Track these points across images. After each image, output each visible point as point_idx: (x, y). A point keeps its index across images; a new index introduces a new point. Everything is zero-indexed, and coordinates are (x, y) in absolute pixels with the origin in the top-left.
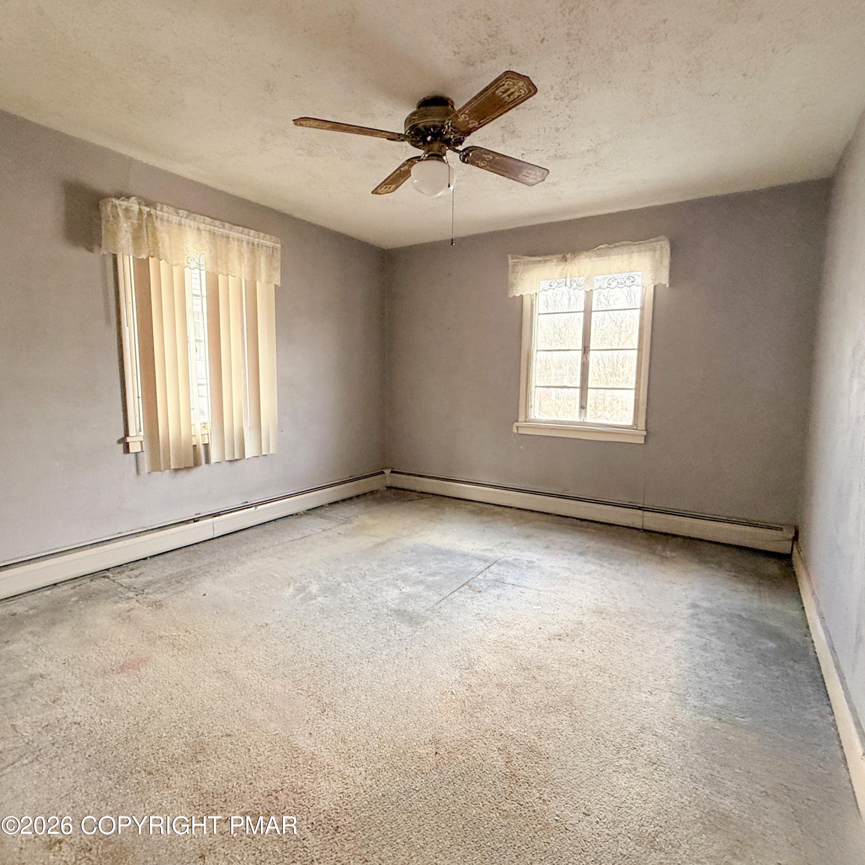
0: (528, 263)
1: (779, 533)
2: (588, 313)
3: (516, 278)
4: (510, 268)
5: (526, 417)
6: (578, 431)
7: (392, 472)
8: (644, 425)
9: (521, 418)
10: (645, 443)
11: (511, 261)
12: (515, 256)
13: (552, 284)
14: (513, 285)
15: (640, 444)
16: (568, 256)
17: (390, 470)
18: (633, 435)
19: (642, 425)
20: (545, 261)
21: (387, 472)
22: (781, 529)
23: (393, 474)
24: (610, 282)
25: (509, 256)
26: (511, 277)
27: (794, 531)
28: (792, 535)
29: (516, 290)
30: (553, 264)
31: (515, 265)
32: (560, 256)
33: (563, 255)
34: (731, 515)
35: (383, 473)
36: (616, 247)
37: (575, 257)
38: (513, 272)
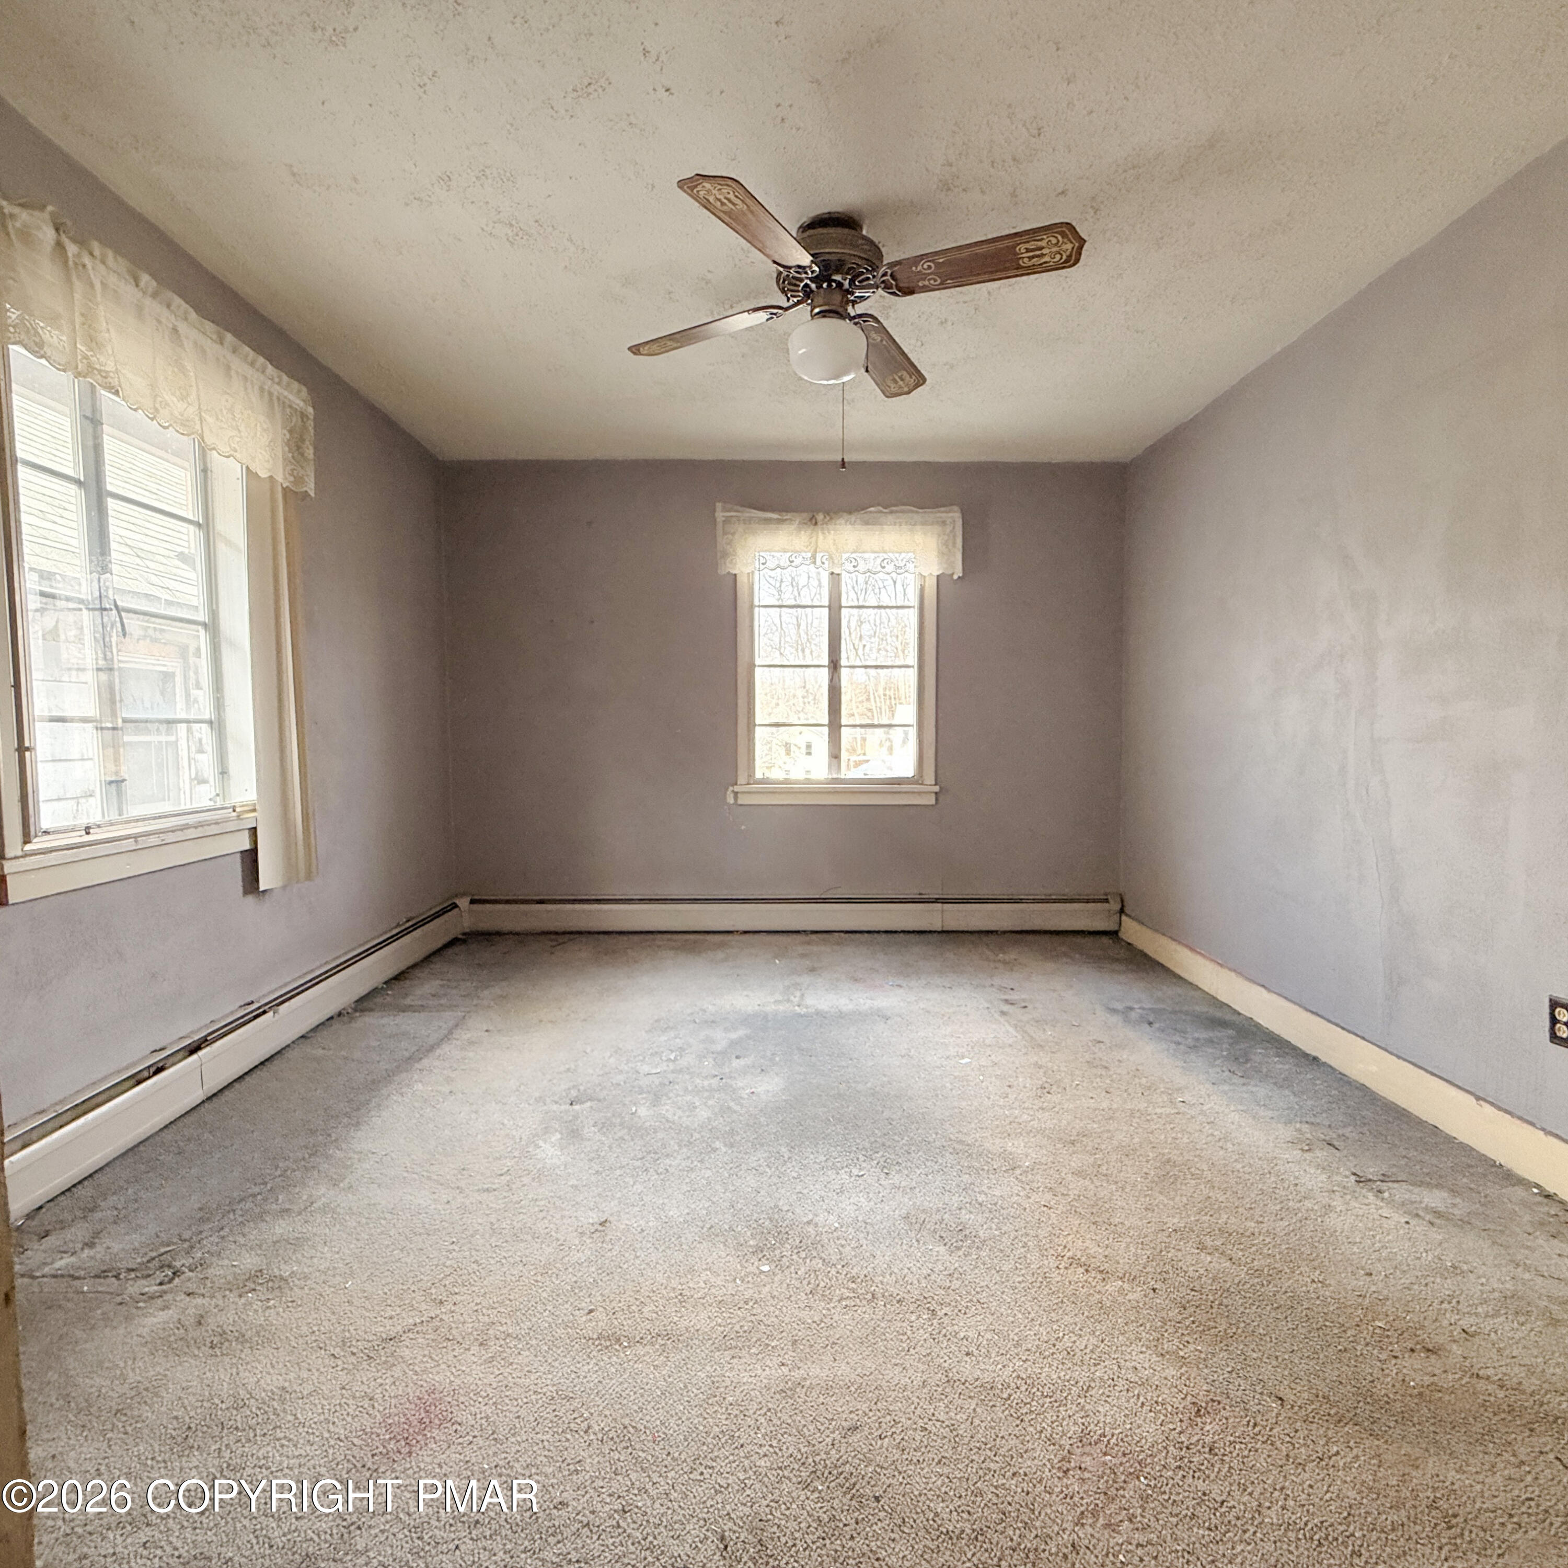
0: (748, 521)
1: (1106, 905)
2: (835, 609)
3: (730, 543)
4: (720, 526)
5: (750, 776)
6: (837, 792)
7: (473, 902)
8: (933, 778)
9: (742, 780)
10: (936, 803)
11: (720, 515)
12: (728, 506)
13: (793, 558)
14: (725, 555)
15: (932, 805)
16: (820, 517)
17: (469, 899)
18: (919, 793)
19: (930, 778)
20: (780, 521)
21: (463, 903)
22: (1107, 901)
23: (475, 907)
24: (884, 564)
25: (719, 505)
26: (721, 541)
27: (1119, 899)
28: (1117, 907)
29: (731, 562)
30: (793, 527)
31: (727, 521)
32: (806, 516)
33: (810, 515)
34: (1049, 892)
35: (455, 906)
36: (891, 512)
37: (831, 518)
38: (725, 533)
